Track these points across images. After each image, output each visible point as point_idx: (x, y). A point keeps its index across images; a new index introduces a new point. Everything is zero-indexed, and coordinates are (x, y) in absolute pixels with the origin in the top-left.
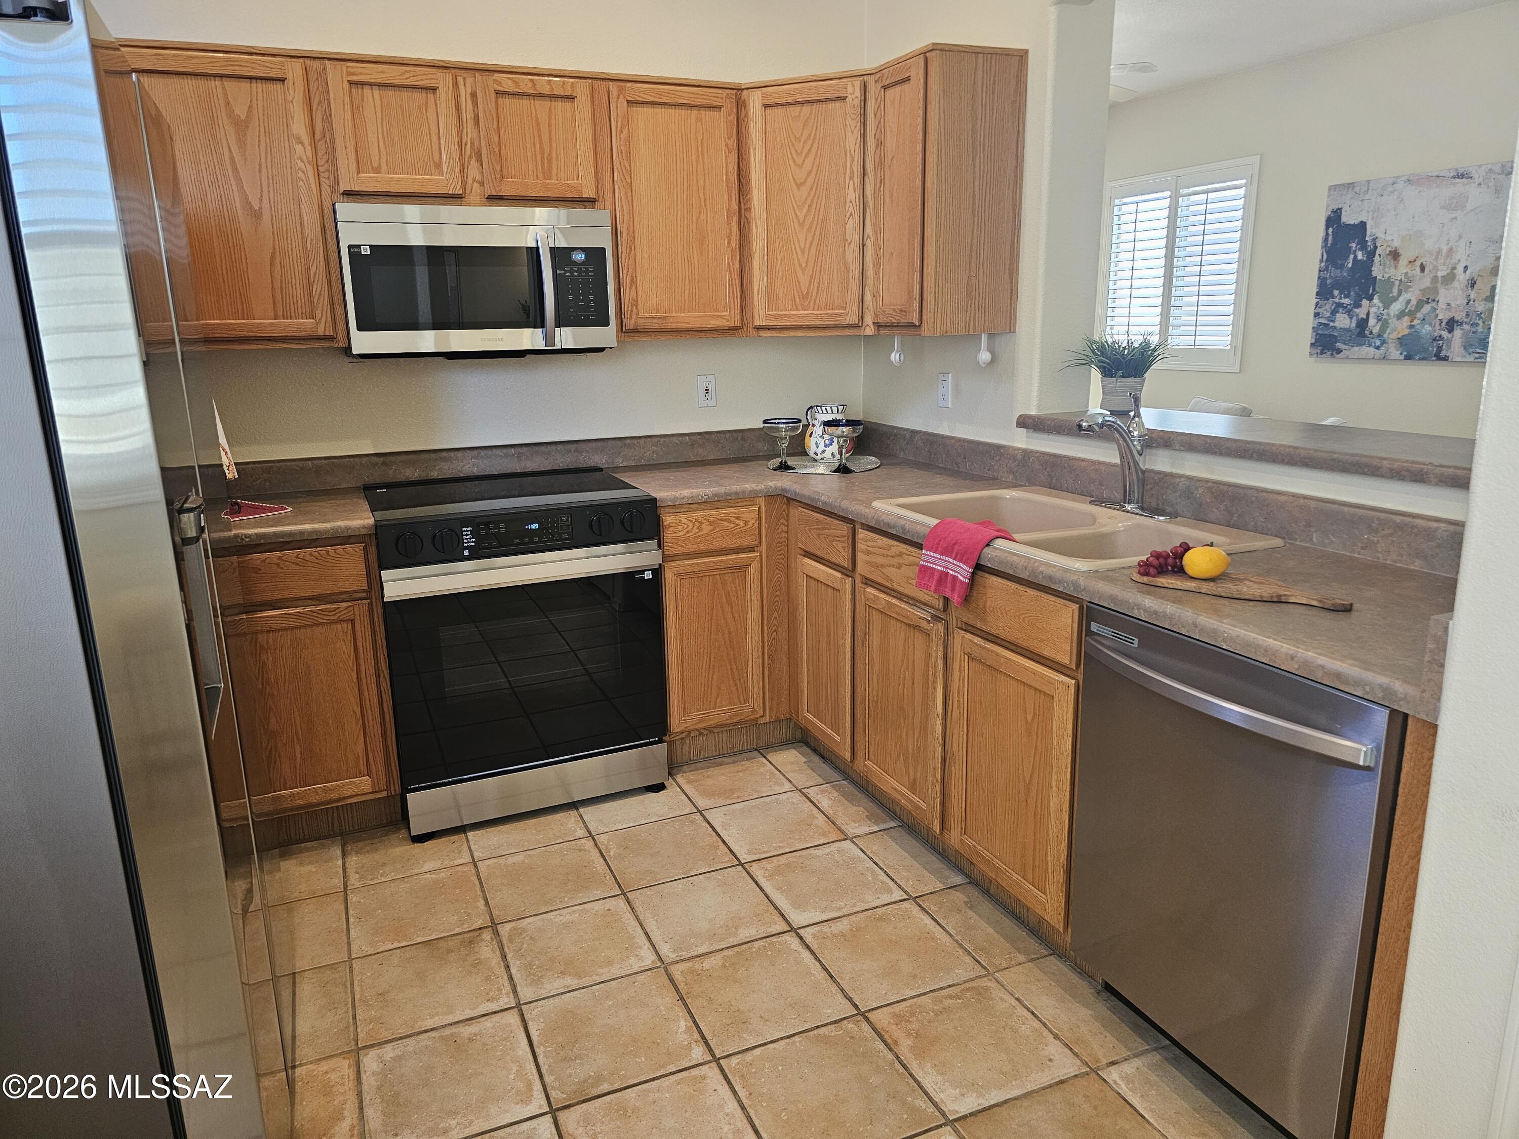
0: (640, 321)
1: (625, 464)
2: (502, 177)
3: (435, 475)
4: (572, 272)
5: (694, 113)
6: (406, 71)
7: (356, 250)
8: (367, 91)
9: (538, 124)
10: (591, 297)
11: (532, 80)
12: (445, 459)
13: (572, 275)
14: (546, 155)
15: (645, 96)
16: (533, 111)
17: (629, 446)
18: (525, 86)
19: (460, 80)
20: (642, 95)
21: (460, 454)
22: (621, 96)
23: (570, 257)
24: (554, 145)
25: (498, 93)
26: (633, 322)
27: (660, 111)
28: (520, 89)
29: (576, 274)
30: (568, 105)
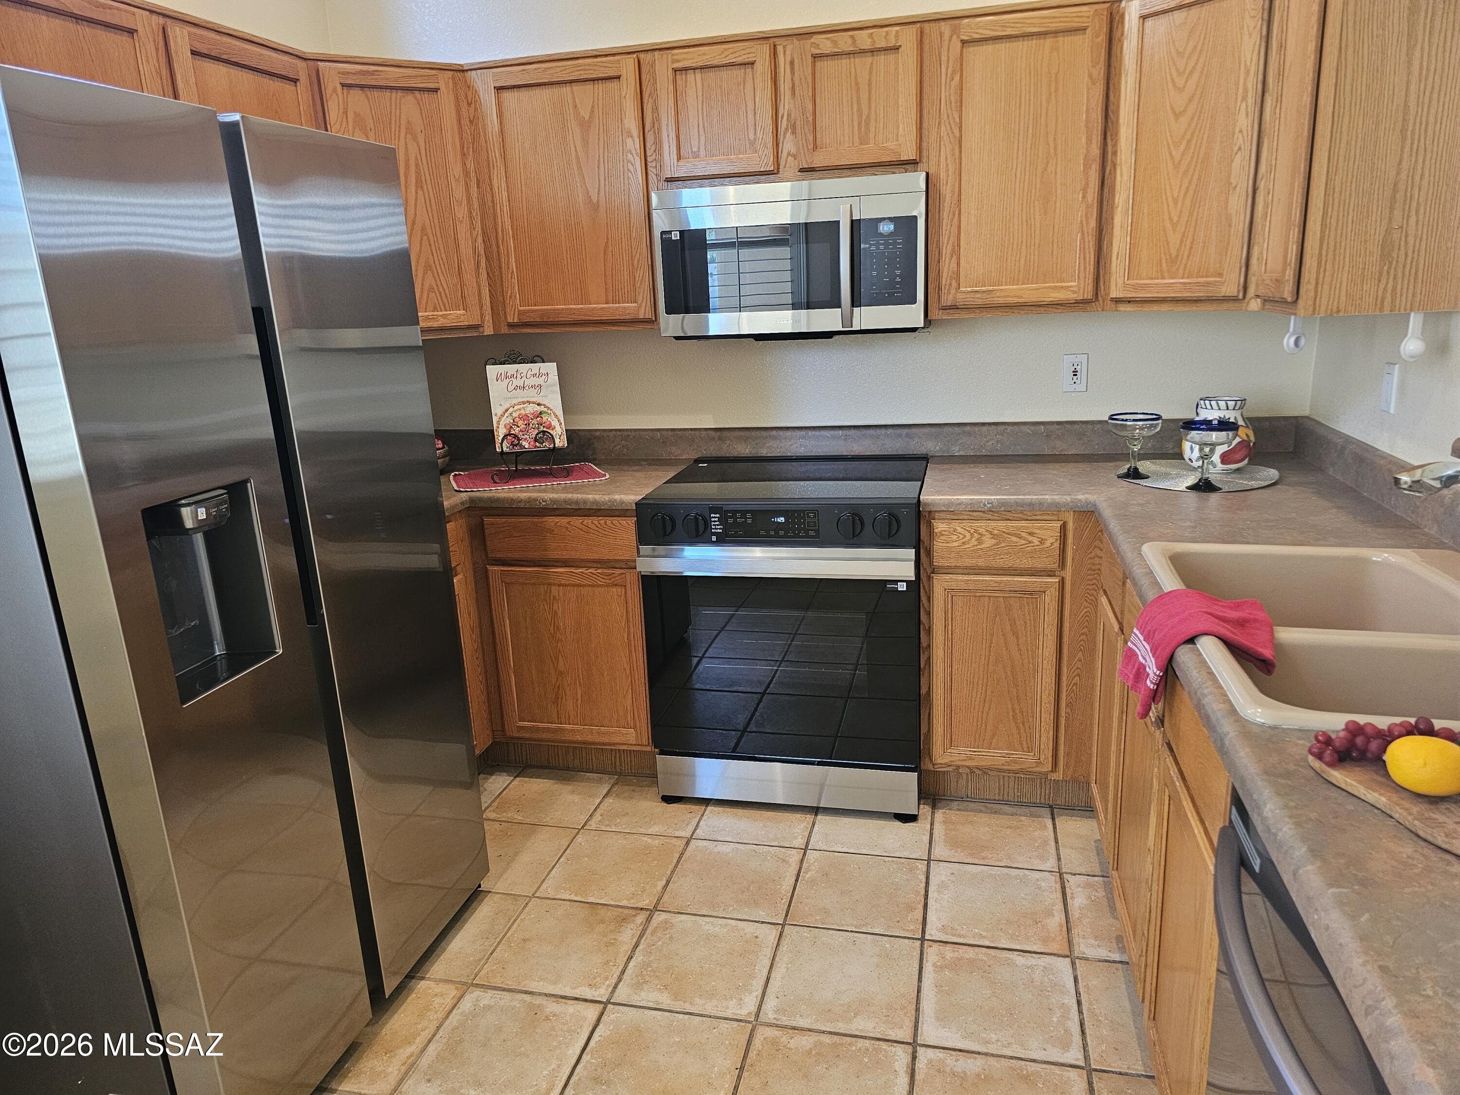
0: (960, 296)
1: (962, 453)
2: (815, 148)
3: (764, 452)
4: (877, 245)
5: (1049, 41)
6: (726, 50)
7: (668, 236)
8: (690, 75)
9: (857, 84)
10: (898, 272)
11: (852, 37)
12: (775, 438)
13: (878, 248)
14: (864, 117)
15: (984, 32)
16: (853, 70)
17: (969, 434)
18: (844, 42)
19: (780, 49)
20: (980, 31)
21: (789, 433)
22: (955, 37)
23: (877, 228)
24: (873, 105)
25: (815, 57)
26: (951, 297)
27: (1003, 47)
28: (839, 48)
29: (882, 247)
30: (891, 57)
